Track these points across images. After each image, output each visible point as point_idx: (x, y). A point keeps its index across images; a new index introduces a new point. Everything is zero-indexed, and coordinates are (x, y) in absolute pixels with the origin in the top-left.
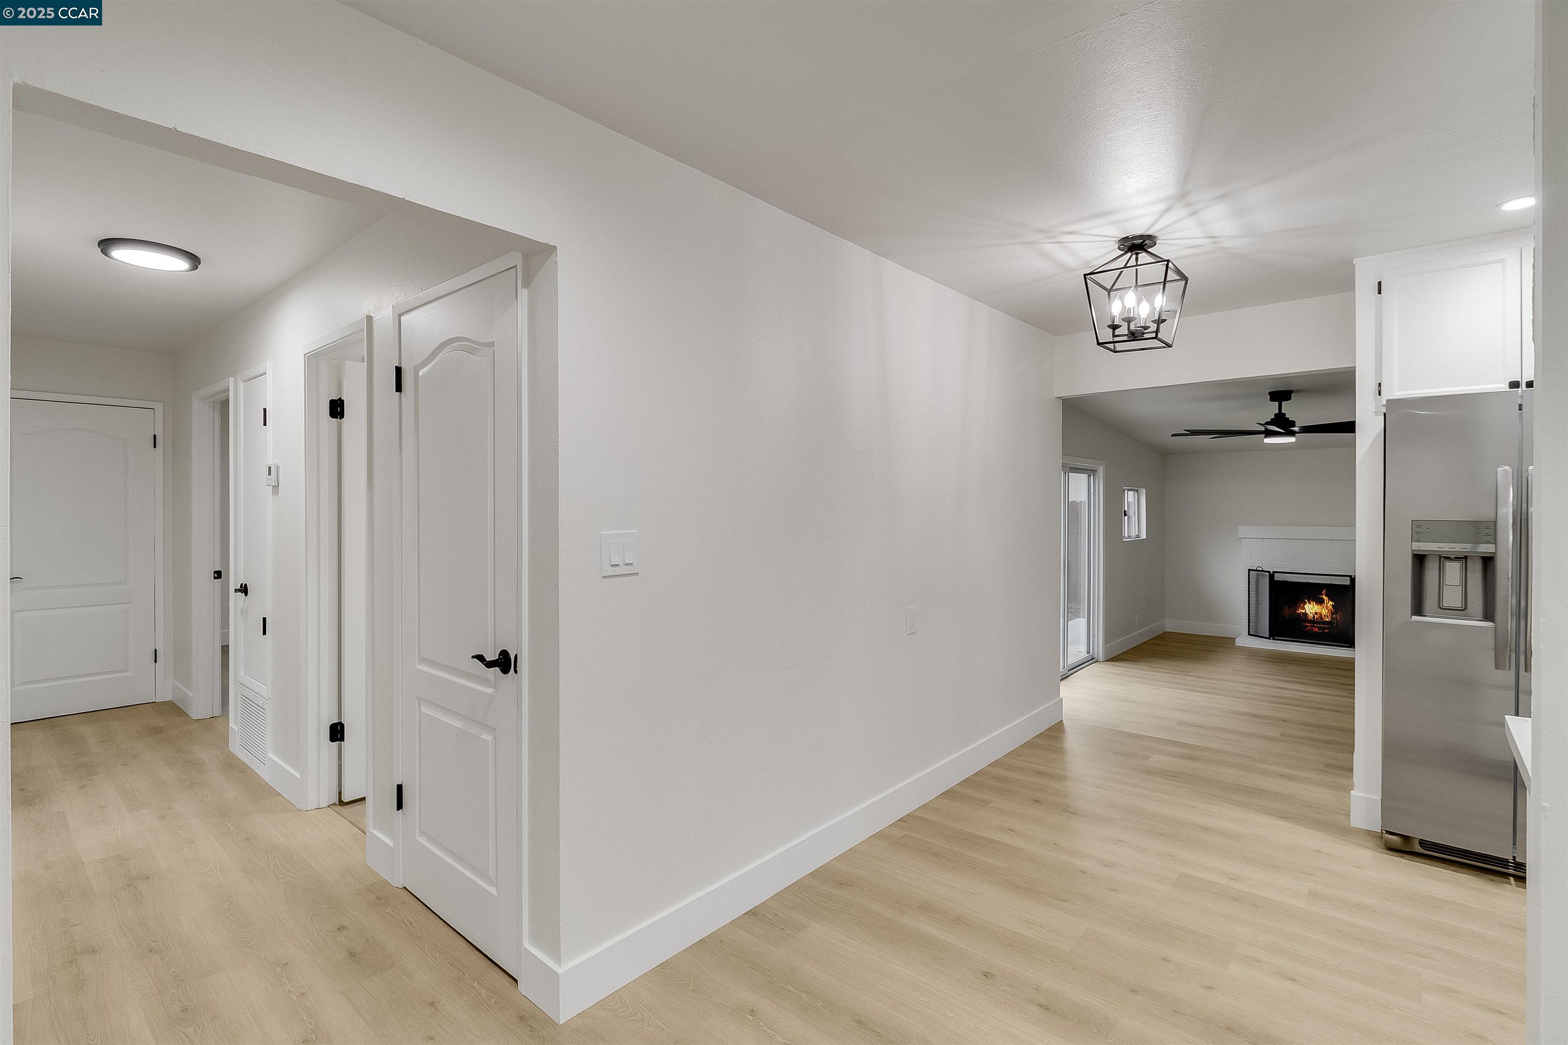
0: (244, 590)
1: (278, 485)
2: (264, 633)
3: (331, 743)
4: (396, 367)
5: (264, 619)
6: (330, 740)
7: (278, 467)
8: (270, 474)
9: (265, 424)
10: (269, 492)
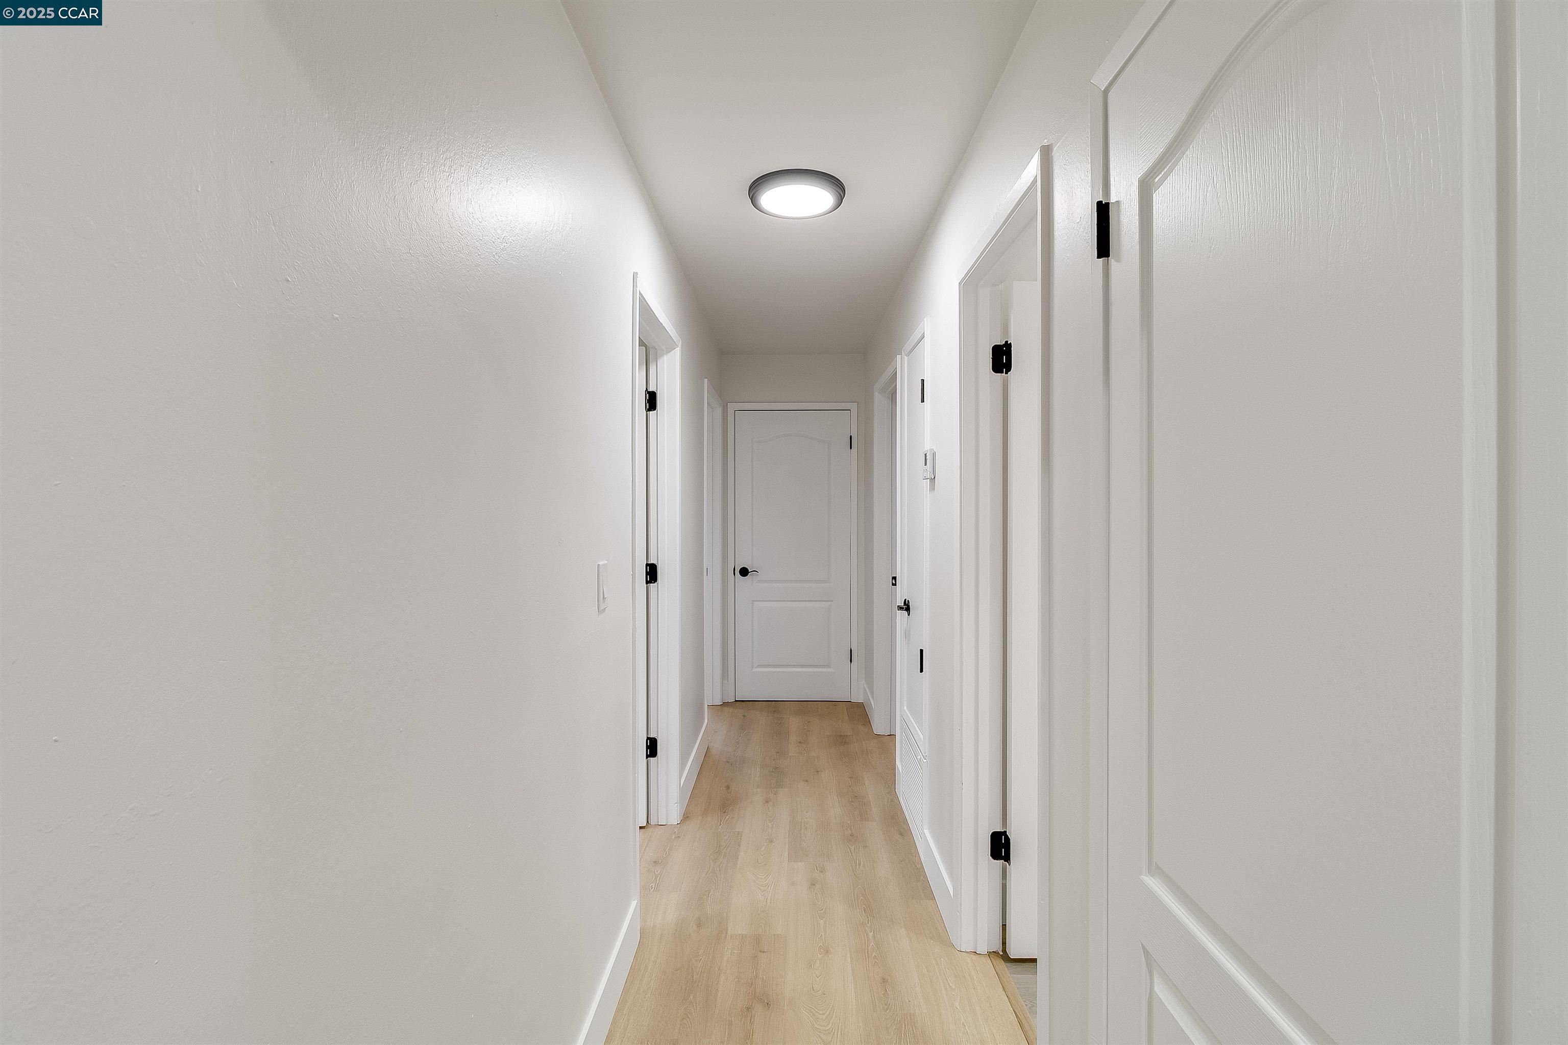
0: (906, 607)
1: (934, 478)
2: (921, 671)
3: (993, 860)
4: (1099, 204)
5: (922, 651)
6: (992, 855)
7: (934, 454)
8: (926, 465)
9: (923, 401)
10: (927, 487)
